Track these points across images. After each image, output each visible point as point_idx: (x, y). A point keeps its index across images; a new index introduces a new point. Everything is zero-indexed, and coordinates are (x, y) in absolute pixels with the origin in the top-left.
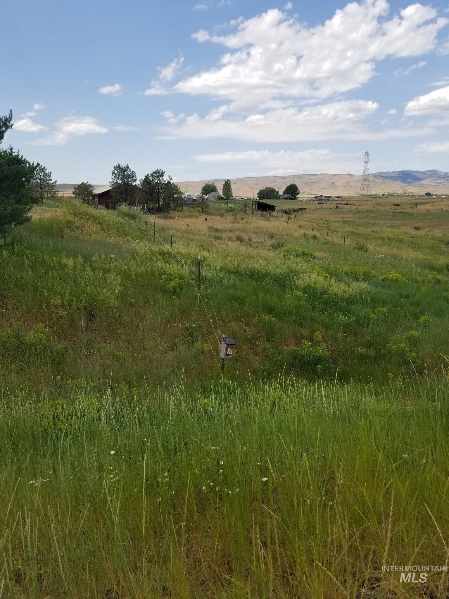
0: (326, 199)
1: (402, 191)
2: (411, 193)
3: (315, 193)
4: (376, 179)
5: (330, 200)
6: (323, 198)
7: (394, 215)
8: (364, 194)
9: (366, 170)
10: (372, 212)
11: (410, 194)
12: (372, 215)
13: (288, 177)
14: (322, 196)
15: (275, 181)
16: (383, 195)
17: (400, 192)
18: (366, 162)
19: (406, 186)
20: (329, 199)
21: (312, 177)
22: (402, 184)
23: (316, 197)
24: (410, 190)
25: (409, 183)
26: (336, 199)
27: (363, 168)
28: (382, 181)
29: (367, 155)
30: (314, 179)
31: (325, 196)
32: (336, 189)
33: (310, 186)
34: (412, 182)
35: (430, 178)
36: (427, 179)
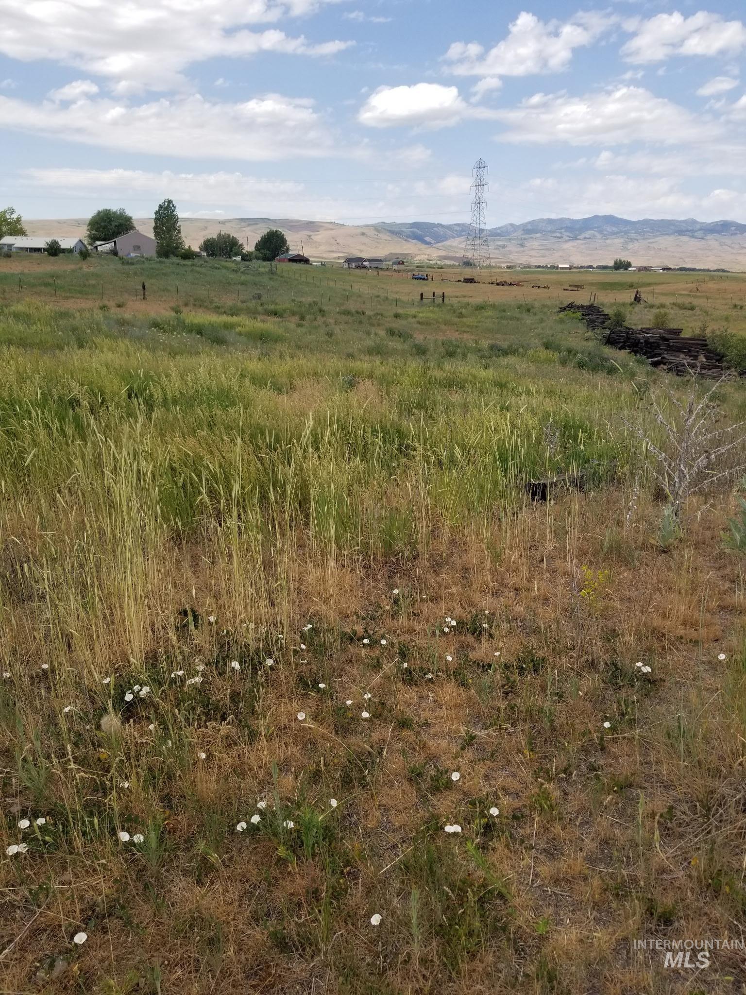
0: (373, 265)
4: (380, 235)
5: (381, 269)
6: (366, 264)
13: (229, 221)
15: (206, 228)
19: (427, 249)
20: (380, 266)
22: (421, 246)
23: (349, 260)
25: (429, 244)
28: (389, 238)
29: (480, 167)
31: (369, 260)
34: (433, 242)
35: (460, 236)
36: (454, 237)
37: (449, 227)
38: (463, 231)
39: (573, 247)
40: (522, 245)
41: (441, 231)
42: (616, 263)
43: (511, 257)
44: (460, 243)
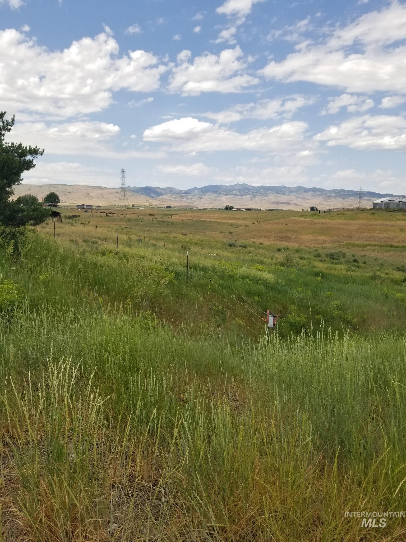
0: (88, 208)
1: (148, 204)
2: (156, 205)
3: (72, 201)
4: (126, 193)
6: (85, 207)
7: (160, 224)
8: (117, 205)
9: (123, 184)
10: (140, 221)
11: (155, 207)
12: (141, 223)
13: (44, 186)
14: (83, 205)
15: (31, 189)
16: (133, 206)
17: (147, 204)
18: (123, 178)
19: (150, 200)
20: (92, 208)
21: (67, 187)
22: (148, 198)
23: (78, 206)
24: (154, 203)
25: (153, 197)
26: (97, 208)
27: (121, 183)
28: (131, 195)
29: (123, 171)
30: (69, 189)
31: (87, 206)
32: (91, 199)
33: (66, 195)
34: (155, 196)
35: (169, 193)
36: (166, 194)
37: (164, 189)
38: (171, 191)
39: (226, 199)
40: (200, 198)
41: (160, 191)
42: (226, 207)
43: (195, 204)
44: (169, 197)
